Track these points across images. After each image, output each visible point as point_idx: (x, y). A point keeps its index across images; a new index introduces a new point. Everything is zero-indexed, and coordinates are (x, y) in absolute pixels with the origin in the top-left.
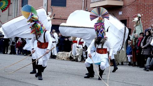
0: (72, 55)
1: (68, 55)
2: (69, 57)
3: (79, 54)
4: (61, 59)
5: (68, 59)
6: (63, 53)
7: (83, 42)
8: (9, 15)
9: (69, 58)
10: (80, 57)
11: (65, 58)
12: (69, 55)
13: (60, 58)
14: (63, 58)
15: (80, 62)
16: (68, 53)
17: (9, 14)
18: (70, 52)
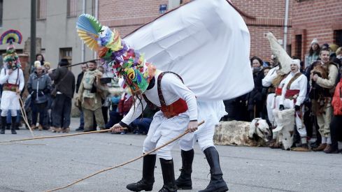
0: (258, 130)
1: (247, 129)
2: (251, 136)
4: (226, 143)
5: (246, 142)
6: (231, 126)
7: (297, 92)
8: (69, 16)
9: (250, 138)
10: (287, 135)
12: (251, 132)
13: (224, 140)
14: (233, 140)
15: (288, 149)
16: (247, 123)
17: (68, 13)
18: (254, 121)
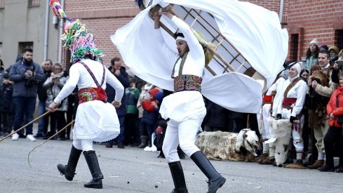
0: (246, 143)
1: (233, 141)
2: (238, 149)
3: (274, 140)
4: (209, 156)
5: (232, 156)
6: (216, 137)
7: (294, 100)
8: (30, 5)
9: (236, 152)
10: (280, 148)
11: (223, 152)
12: (238, 144)
14: (217, 154)
15: (280, 166)
16: (234, 135)
17: (31, 1)
18: (242, 132)
